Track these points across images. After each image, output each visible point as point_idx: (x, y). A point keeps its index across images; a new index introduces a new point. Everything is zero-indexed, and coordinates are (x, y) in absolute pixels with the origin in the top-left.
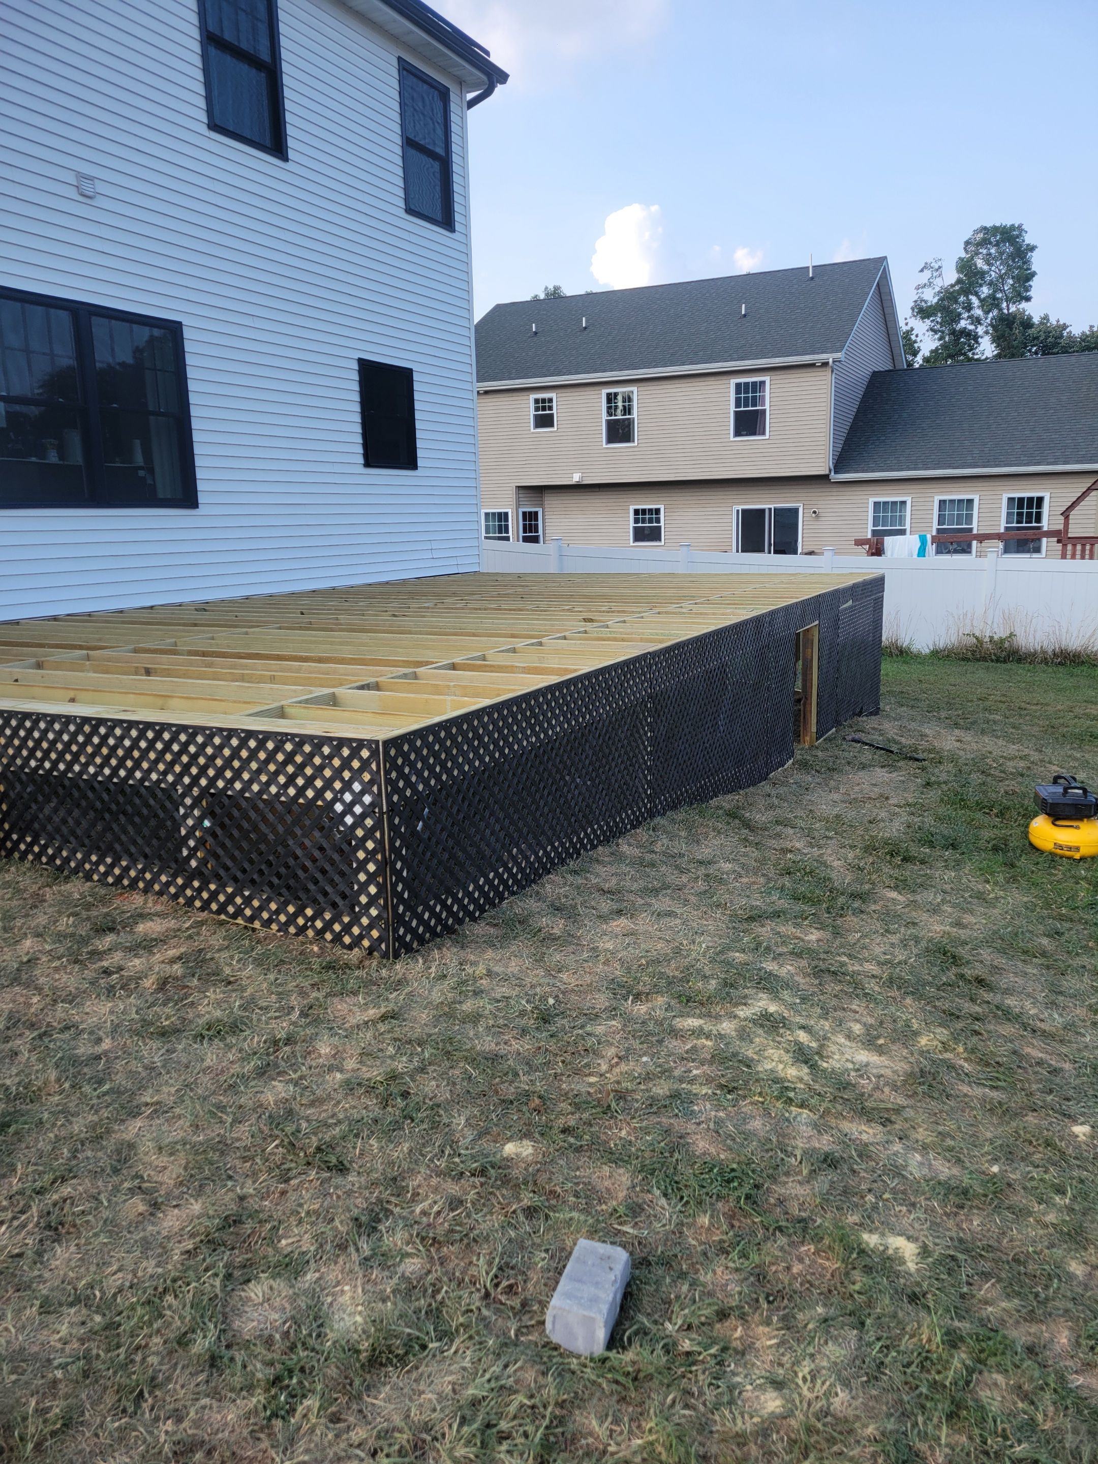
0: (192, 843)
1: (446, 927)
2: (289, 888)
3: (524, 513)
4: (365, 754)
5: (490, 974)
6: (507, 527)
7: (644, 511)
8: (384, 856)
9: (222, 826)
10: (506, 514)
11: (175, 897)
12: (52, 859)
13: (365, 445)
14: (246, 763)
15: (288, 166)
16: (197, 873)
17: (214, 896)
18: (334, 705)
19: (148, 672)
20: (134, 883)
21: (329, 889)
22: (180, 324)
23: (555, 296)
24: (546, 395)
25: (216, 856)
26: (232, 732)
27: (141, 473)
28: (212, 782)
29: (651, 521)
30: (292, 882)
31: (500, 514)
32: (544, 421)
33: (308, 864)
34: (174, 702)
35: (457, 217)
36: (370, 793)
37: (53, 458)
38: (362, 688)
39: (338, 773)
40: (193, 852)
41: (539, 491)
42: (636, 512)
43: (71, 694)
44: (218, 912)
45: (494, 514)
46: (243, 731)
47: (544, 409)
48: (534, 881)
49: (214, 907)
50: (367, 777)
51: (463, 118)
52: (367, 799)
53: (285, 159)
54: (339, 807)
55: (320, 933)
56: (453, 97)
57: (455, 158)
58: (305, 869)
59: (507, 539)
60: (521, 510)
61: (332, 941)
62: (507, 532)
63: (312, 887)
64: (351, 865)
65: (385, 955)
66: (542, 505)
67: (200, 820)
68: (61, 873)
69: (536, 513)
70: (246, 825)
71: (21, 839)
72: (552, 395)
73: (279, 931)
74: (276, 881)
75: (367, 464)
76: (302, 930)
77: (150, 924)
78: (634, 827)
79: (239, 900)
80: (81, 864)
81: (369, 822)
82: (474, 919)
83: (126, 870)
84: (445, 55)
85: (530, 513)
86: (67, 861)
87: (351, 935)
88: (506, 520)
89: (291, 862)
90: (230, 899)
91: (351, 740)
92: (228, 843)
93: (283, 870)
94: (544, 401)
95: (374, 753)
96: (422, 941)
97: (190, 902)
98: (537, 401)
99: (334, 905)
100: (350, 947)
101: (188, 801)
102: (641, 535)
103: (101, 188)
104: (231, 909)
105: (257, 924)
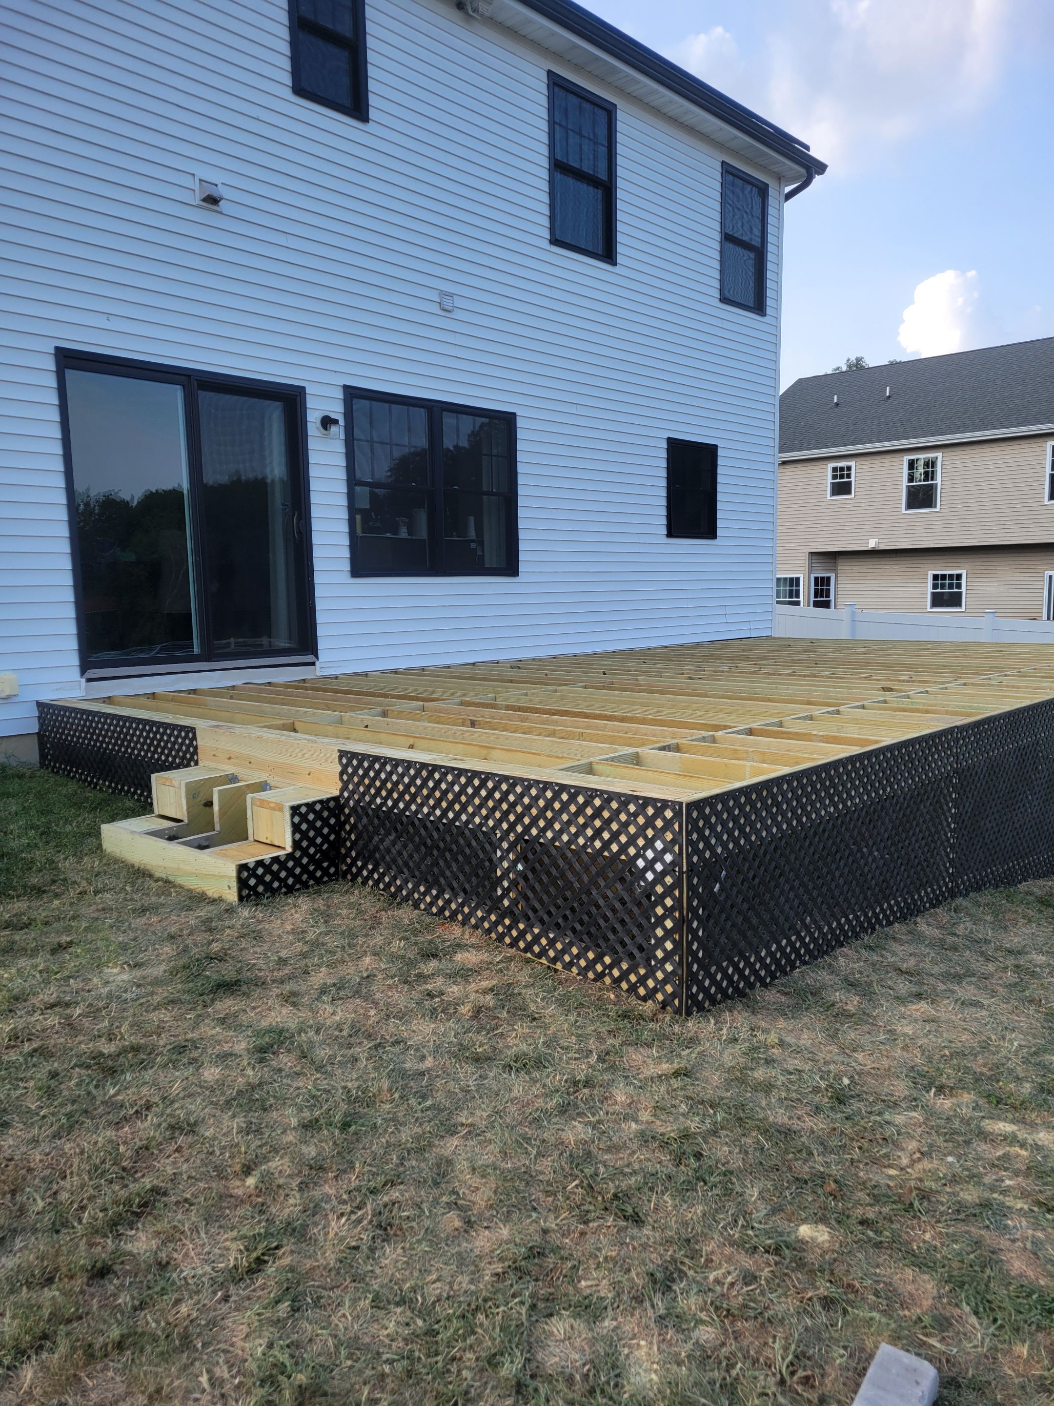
0: (506, 884)
1: (737, 989)
2: (589, 934)
3: (816, 579)
4: (669, 814)
5: (782, 1044)
6: (798, 592)
7: (944, 577)
8: (681, 913)
9: (533, 870)
10: (798, 579)
11: (488, 931)
12: (388, 886)
13: (669, 517)
14: (558, 814)
15: (617, 269)
16: (509, 912)
17: (522, 934)
18: (638, 764)
19: (473, 724)
20: (454, 914)
21: (627, 940)
22: (514, 414)
23: (857, 367)
24: (844, 464)
25: (527, 899)
26: (547, 785)
27: (473, 545)
28: (527, 829)
29: (951, 586)
30: (593, 930)
31: (791, 579)
32: (842, 488)
33: (609, 914)
34: (495, 754)
35: (769, 302)
36: (672, 852)
37: (403, 534)
38: (663, 749)
39: (642, 830)
40: (506, 892)
41: (833, 557)
42: (935, 577)
43: (411, 741)
44: (525, 950)
45: (785, 579)
46: (557, 784)
47: (842, 477)
48: (826, 953)
49: (522, 944)
50: (669, 836)
51: (780, 211)
52: (668, 858)
53: (615, 264)
54: (641, 863)
55: (617, 981)
56: (771, 191)
57: (770, 248)
58: (606, 919)
59: (797, 603)
60: (813, 576)
61: (627, 991)
62: (798, 596)
63: (611, 936)
64: (649, 920)
65: (678, 1011)
66: (835, 571)
67: (514, 863)
68: (395, 899)
69: (828, 578)
70: (554, 871)
71: (364, 866)
72: (852, 463)
73: (578, 974)
74: (578, 927)
75: (670, 535)
76: (600, 977)
77: (466, 954)
78: (933, 906)
79: (544, 941)
80: (410, 893)
81: (669, 880)
82: (765, 985)
83: (448, 902)
84: (767, 154)
85: (822, 578)
86: (400, 889)
87: (646, 987)
88: (798, 585)
89: (594, 910)
90: (536, 939)
91: (656, 800)
92: (537, 887)
93: (585, 918)
94: (842, 469)
95: (677, 814)
96: (714, 1002)
97: (500, 938)
98: (835, 470)
99: (631, 956)
100: (644, 999)
101: (505, 845)
102: (938, 601)
103: (458, 302)
104: (536, 949)
105: (559, 966)
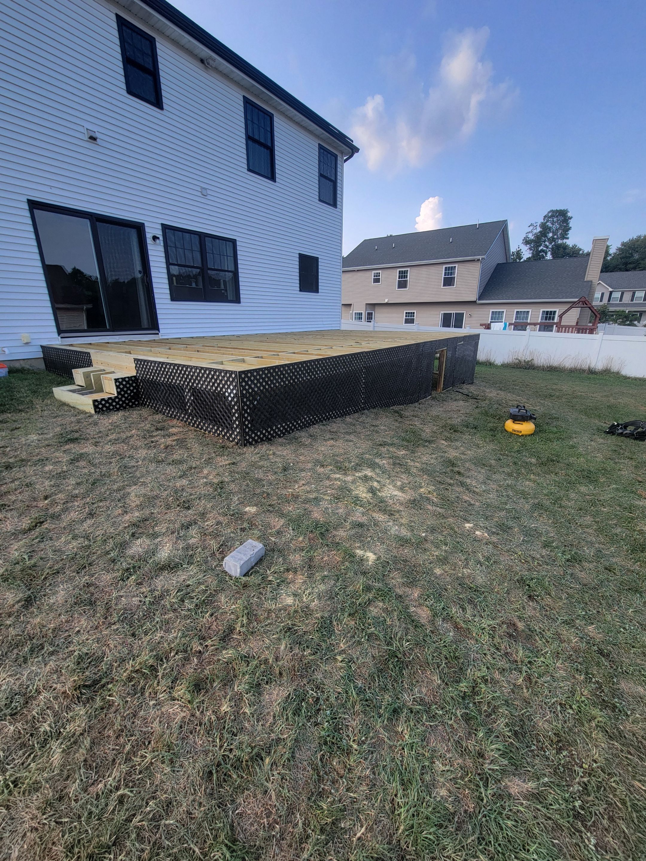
0: (189, 404)
2: (215, 421)
4: (233, 376)
5: (274, 454)
8: (240, 411)
9: (196, 399)
11: (186, 422)
12: (155, 407)
14: (201, 378)
16: (190, 414)
17: (195, 422)
20: (175, 416)
21: (225, 422)
25: (195, 409)
28: (193, 384)
30: (215, 419)
33: (219, 413)
36: (235, 389)
39: (226, 382)
40: (189, 407)
49: (196, 426)
50: (234, 384)
52: (234, 392)
54: (227, 394)
55: (224, 436)
58: (218, 415)
63: (221, 421)
64: (231, 414)
65: (241, 445)
67: (190, 397)
68: (157, 412)
70: (202, 399)
71: (147, 401)
73: (212, 435)
74: (211, 418)
76: (219, 435)
79: (202, 424)
80: (162, 409)
81: (235, 400)
83: (173, 412)
86: (158, 408)
87: (232, 437)
89: (215, 412)
90: (200, 423)
91: (229, 371)
92: (198, 405)
93: (213, 415)
95: (236, 375)
96: (257, 442)
97: (189, 424)
99: (227, 427)
100: (231, 442)
101: (187, 390)
104: (200, 427)
105: (207, 432)
